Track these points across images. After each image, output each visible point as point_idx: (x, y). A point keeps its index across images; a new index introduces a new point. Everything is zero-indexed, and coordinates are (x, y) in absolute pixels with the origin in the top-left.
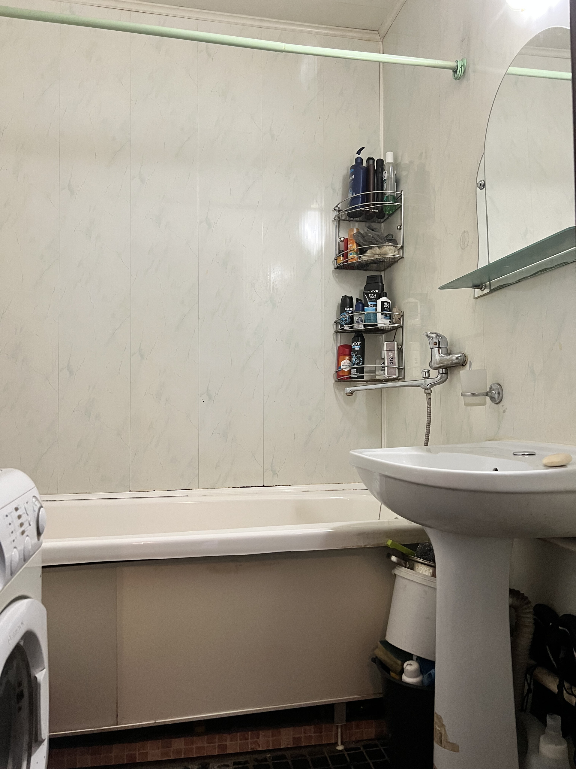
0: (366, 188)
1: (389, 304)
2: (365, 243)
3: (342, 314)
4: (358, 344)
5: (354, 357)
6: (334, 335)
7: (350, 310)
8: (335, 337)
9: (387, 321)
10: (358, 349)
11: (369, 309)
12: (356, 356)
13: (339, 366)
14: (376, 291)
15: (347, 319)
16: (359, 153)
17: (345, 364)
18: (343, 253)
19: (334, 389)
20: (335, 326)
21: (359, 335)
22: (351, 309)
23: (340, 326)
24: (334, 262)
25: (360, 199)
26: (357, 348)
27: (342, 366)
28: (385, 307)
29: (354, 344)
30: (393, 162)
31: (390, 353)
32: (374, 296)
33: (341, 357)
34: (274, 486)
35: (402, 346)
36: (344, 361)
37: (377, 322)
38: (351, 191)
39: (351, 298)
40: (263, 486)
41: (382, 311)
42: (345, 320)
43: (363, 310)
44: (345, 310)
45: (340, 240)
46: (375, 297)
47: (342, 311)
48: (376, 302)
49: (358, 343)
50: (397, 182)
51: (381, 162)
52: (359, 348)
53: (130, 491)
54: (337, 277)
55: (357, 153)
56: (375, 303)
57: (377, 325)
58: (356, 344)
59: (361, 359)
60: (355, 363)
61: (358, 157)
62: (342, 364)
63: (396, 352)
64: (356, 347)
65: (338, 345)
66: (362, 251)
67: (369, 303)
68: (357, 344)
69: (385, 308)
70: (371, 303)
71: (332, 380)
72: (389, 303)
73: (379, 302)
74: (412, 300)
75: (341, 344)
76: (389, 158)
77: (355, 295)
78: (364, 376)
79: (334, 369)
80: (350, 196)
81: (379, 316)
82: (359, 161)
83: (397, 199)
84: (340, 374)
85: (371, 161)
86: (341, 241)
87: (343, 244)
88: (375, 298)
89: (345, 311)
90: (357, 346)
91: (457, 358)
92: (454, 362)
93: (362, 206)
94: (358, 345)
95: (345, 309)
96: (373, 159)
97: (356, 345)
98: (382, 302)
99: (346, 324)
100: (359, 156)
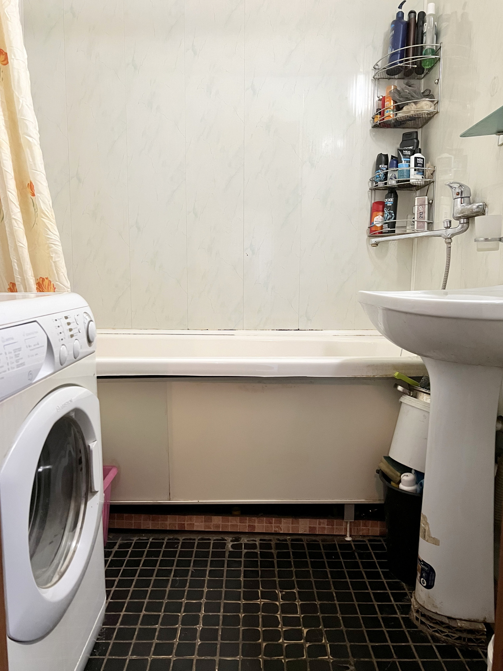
0: (406, 42)
1: (422, 160)
2: (401, 99)
3: (377, 172)
4: (391, 200)
5: (386, 213)
6: (369, 192)
7: (385, 168)
8: (370, 194)
9: (420, 177)
10: (391, 205)
11: (403, 166)
12: (388, 212)
13: (372, 221)
14: (411, 148)
15: (381, 176)
16: (400, 7)
17: (378, 220)
18: (380, 112)
19: (367, 244)
20: (370, 184)
21: (392, 191)
22: (386, 166)
23: (374, 183)
24: (371, 121)
25: (399, 55)
26: (389, 204)
28: (419, 163)
29: (387, 200)
30: (434, 13)
31: (421, 207)
32: (409, 153)
33: (375, 213)
34: (308, 330)
35: (432, 201)
36: (377, 217)
37: (409, 178)
38: (390, 48)
39: (386, 156)
40: (299, 330)
41: (415, 167)
42: (380, 177)
43: (397, 167)
44: (380, 167)
45: (378, 98)
46: (409, 154)
47: (378, 168)
48: (410, 158)
50: (437, 35)
51: (422, 14)
52: (392, 204)
53: (188, 329)
54: (374, 136)
56: (409, 160)
57: (409, 181)
58: (389, 200)
59: (393, 215)
60: (387, 218)
61: (399, 12)
62: (375, 220)
63: (427, 206)
64: (389, 203)
65: (373, 202)
66: (399, 108)
67: (403, 159)
68: (390, 200)
70: (405, 159)
71: (365, 236)
73: (412, 158)
74: (446, 155)
75: (376, 201)
76: (430, 10)
77: (391, 152)
78: (395, 230)
79: (367, 224)
80: (390, 52)
81: (412, 171)
82: (400, 16)
83: (436, 52)
84: (373, 229)
85: (412, 15)
86: (379, 100)
87: (380, 102)
89: (380, 169)
90: (389, 202)
91: (478, 207)
92: (474, 211)
93: (401, 62)
94: (391, 201)
95: (380, 166)
96: (415, 12)
97: (389, 201)
98: (416, 158)
99: (381, 181)
100: (400, 10)
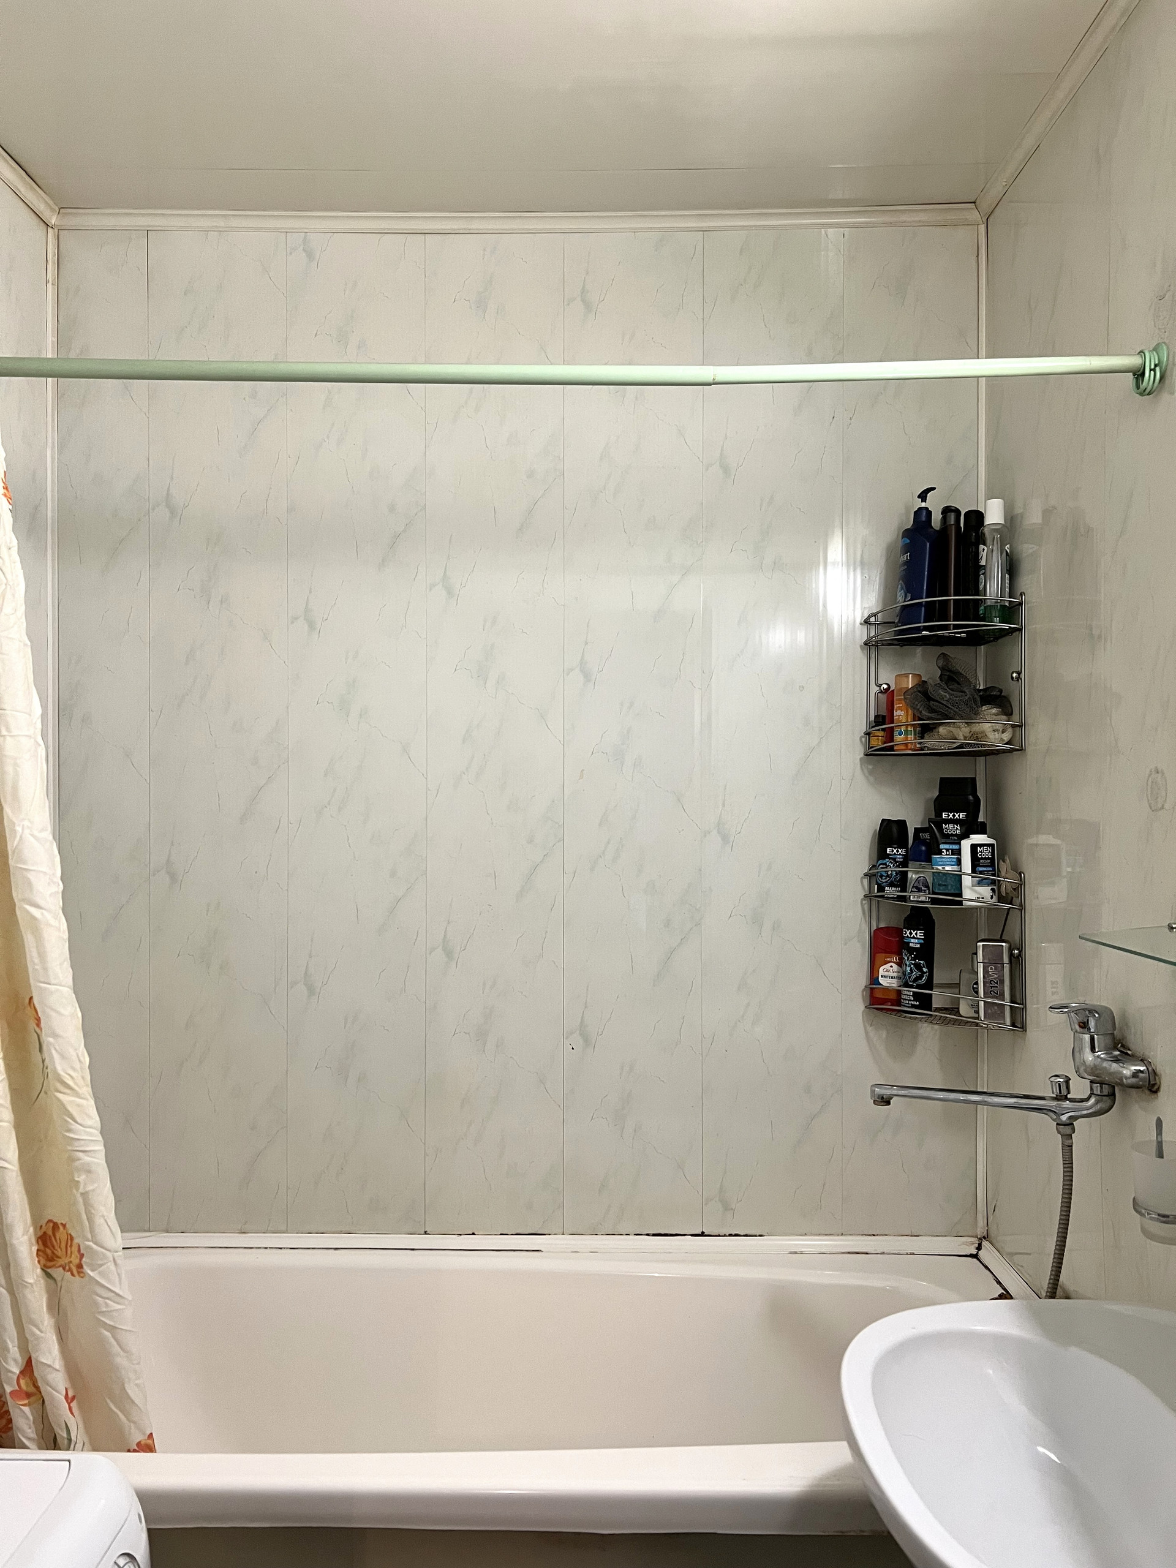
0: (938, 585)
1: (990, 849)
2: (933, 715)
3: (880, 862)
4: (918, 934)
5: (908, 963)
6: (864, 902)
7: (900, 854)
8: (866, 907)
9: (985, 891)
10: (919, 946)
11: (944, 864)
12: (913, 962)
13: (875, 976)
14: (962, 815)
15: (891, 874)
16: (923, 496)
17: (889, 974)
18: (882, 721)
19: (865, 1026)
20: (866, 882)
21: (919, 918)
22: (902, 851)
23: (876, 886)
24: (863, 739)
25: (923, 608)
26: (914, 943)
27: (882, 976)
28: (982, 858)
29: (908, 932)
30: (1003, 522)
31: (991, 969)
32: (956, 829)
33: (880, 956)
34: (725, 1236)
35: (1020, 952)
36: (887, 966)
37: (962, 897)
38: (902, 588)
39: (902, 824)
40: (703, 1234)
41: (972, 873)
42: (888, 876)
43: (929, 860)
44: (888, 853)
45: (878, 688)
46: (958, 832)
47: (882, 855)
48: (960, 844)
49: (919, 932)
50: (1012, 568)
51: (976, 518)
52: (921, 944)
53: (426, 1233)
54: (871, 773)
55: (919, 497)
56: (955, 847)
57: (960, 903)
58: (914, 934)
59: (925, 970)
60: (910, 977)
61: (920, 509)
62: (881, 971)
63: (1007, 967)
64: (912, 940)
65: (874, 927)
66: (925, 730)
67: (942, 846)
68: (916, 934)
69: (981, 861)
70: (947, 846)
71: (858, 1005)
72: (992, 845)
73: (966, 845)
74: (1046, 838)
75: (882, 925)
76: (994, 514)
77: (914, 821)
78: (931, 994)
79: (863, 980)
80: (901, 600)
81: (967, 881)
82: (922, 517)
83: (1010, 612)
84: (879, 995)
85: (952, 517)
86: (881, 692)
87: (883, 698)
88: (956, 835)
89: (887, 856)
90: (914, 939)
91: (1135, 1074)
93: (926, 628)
94: (918, 936)
95: (888, 850)
96: (957, 512)
97: (914, 937)
98: (974, 847)
99: (891, 885)
100: (923, 505)
